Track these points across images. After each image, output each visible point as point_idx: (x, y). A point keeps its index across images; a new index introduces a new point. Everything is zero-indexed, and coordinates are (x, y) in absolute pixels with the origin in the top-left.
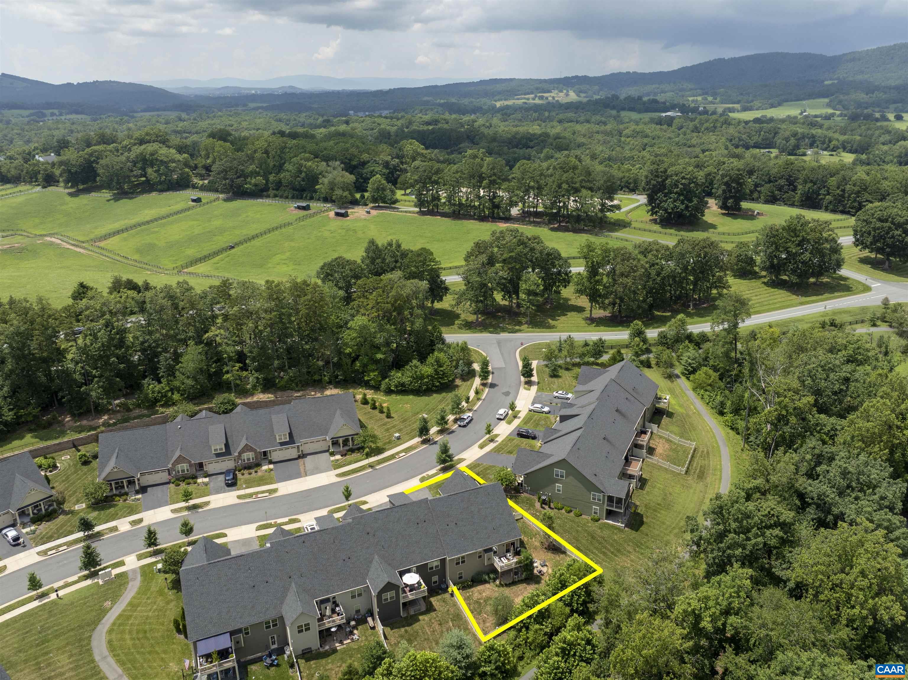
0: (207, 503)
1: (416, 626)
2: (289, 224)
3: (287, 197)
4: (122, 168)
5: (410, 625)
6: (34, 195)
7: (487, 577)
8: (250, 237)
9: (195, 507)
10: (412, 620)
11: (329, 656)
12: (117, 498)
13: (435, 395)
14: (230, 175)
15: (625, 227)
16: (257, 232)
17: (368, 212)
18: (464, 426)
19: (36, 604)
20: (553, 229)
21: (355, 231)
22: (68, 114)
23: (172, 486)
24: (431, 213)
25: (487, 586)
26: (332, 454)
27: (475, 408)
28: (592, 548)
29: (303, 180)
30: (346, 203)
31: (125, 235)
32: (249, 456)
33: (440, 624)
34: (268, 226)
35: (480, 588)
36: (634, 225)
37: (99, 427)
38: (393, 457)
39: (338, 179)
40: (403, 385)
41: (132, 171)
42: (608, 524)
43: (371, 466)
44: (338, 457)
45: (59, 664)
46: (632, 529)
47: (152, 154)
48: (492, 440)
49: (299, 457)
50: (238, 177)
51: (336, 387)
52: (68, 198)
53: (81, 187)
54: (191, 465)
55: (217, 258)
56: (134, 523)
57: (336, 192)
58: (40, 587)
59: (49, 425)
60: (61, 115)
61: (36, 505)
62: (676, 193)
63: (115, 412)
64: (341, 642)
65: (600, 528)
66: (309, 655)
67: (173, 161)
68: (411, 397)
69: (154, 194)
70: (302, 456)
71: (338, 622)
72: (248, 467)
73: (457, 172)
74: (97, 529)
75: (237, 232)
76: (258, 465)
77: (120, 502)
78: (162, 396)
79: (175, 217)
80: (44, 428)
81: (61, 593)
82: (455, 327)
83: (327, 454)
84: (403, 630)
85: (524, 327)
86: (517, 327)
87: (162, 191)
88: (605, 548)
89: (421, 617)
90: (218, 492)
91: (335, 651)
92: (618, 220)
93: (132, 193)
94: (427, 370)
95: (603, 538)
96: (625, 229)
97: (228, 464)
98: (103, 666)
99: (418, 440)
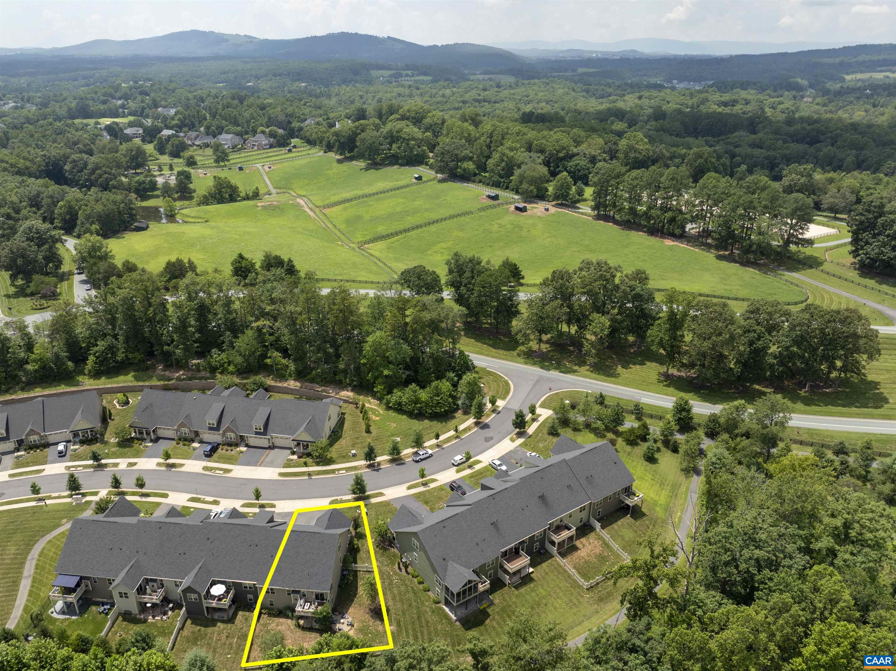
0: (182, 465)
1: (210, 630)
2: (471, 213)
3: (488, 184)
4: (374, 142)
5: (206, 626)
6: (316, 159)
7: (290, 614)
8: (431, 221)
9: (173, 466)
10: (212, 623)
11: (138, 623)
12: (136, 441)
13: (426, 421)
14: (447, 158)
15: (811, 267)
16: (442, 216)
17: (547, 210)
18: (417, 462)
19: (33, 504)
20: (720, 258)
21: (521, 228)
22: (418, 75)
23: (174, 443)
24: (606, 218)
25: (289, 621)
26: (293, 453)
27: (444, 446)
28: (410, 627)
29: (503, 170)
30: (530, 197)
31: (347, 205)
32: (231, 435)
33: (227, 637)
34: (452, 212)
35: (282, 620)
36: (826, 267)
37: (172, 379)
38: (333, 471)
39: (528, 172)
40: (400, 404)
41: (382, 145)
42: (444, 610)
43: (309, 474)
44: (295, 457)
45: (8, 552)
46: (463, 625)
47: (398, 132)
48: (425, 484)
49: (270, 448)
50: (453, 161)
51: (352, 391)
52: (335, 164)
53: (348, 155)
54: (191, 431)
55: (396, 238)
56: (131, 464)
57: (523, 186)
58: (38, 493)
59: (147, 369)
60: (413, 76)
61: (85, 431)
62: (888, 236)
63: (190, 370)
64: (154, 617)
65: (433, 612)
66: (128, 616)
67: (414, 139)
68: (404, 417)
69: (396, 167)
70: (272, 447)
71: (154, 601)
72: (230, 445)
73: (636, 178)
74: (103, 461)
75: (426, 215)
76: (237, 445)
77: (136, 445)
78: (220, 366)
79: (394, 192)
80: (143, 370)
81: (48, 502)
82: (515, 353)
83: (289, 451)
84: (198, 628)
85: (584, 369)
86: (576, 368)
87: (401, 165)
88: (422, 633)
89: (219, 624)
90: (196, 459)
91: (145, 621)
92: (811, 257)
93: (381, 164)
94: (424, 395)
95: (427, 622)
96: (809, 271)
97: (215, 437)
98: (27, 565)
99: (363, 463)
